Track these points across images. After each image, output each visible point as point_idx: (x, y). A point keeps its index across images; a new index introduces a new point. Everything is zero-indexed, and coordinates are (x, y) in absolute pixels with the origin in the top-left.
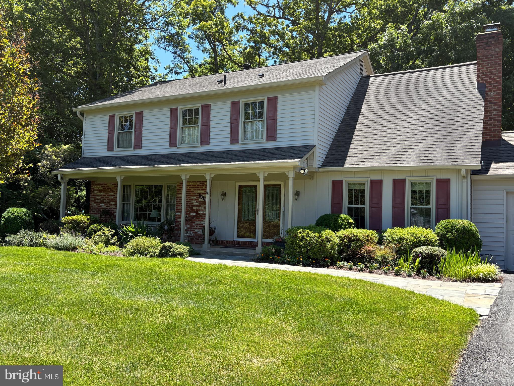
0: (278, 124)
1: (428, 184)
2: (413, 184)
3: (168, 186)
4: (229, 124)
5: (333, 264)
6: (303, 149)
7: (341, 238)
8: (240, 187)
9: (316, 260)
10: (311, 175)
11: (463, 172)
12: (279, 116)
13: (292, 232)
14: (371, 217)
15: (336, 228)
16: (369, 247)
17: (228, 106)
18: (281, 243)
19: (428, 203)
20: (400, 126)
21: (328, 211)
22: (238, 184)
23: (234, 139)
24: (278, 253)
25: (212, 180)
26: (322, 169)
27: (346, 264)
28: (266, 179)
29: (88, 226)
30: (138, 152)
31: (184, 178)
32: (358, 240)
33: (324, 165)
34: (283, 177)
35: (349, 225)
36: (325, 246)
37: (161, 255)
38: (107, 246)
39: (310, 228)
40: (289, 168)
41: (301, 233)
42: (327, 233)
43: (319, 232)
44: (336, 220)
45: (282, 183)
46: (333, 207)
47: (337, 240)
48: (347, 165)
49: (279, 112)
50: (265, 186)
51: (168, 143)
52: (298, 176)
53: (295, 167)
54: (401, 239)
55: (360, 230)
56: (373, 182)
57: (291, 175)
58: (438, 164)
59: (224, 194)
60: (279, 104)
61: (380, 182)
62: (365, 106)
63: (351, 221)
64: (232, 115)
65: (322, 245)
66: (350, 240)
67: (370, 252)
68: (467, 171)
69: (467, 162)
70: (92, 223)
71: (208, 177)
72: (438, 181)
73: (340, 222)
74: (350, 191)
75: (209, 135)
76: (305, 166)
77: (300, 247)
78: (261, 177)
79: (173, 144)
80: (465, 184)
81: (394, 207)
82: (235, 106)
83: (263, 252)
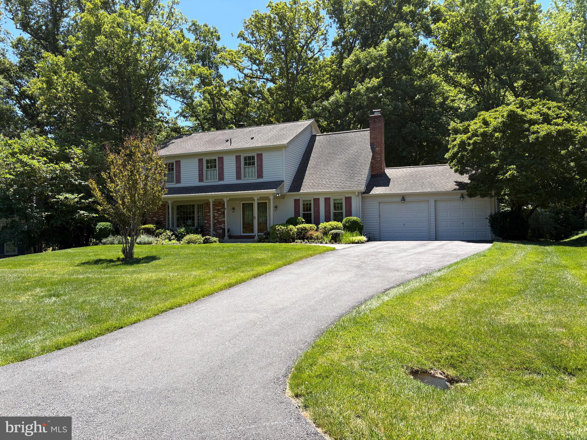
0: (264, 169)
1: (341, 199)
2: (334, 200)
3: (198, 205)
4: (235, 169)
5: (294, 241)
6: (277, 183)
7: (298, 229)
8: (243, 204)
9: (285, 240)
10: (283, 197)
11: (357, 193)
12: (263, 164)
13: (273, 228)
14: (314, 218)
15: (295, 224)
16: (310, 233)
17: (234, 158)
18: (268, 234)
19: (342, 209)
20: (329, 168)
21: (292, 215)
22: (242, 203)
23: (238, 177)
24: (266, 238)
25: (228, 201)
26: (288, 193)
27: (300, 241)
28: (258, 200)
29: (155, 231)
30: (178, 185)
31: (211, 201)
32: (306, 229)
33: (289, 191)
34: (268, 198)
35: (303, 222)
36: (289, 233)
37: (204, 242)
38: (170, 241)
39: (282, 225)
40: (270, 194)
41: (278, 227)
42: (291, 226)
43: (287, 226)
44: (296, 221)
45: (267, 201)
46: (295, 213)
47: (296, 230)
48: (301, 191)
49: (263, 162)
50: (258, 203)
51: (198, 180)
52: (275, 198)
53: (273, 194)
54: (325, 227)
55: (307, 225)
56: (314, 199)
57: (272, 198)
58: (345, 190)
59: (234, 209)
60: (263, 158)
61: (318, 199)
62: (312, 155)
63: (303, 220)
64: (236, 163)
65: (288, 232)
66: (302, 229)
67: (311, 234)
68: (358, 193)
69: (359, 188)
70: (157, 229)
71: (225, 200)
72: (346, 198)
73: (298, 221)
74: (304, 205)
75: (223, 175)
76: (279, 192)
77: (277, 234)
78: (256, 199)
79: (201, 180)
80: (358, 199)
81: (325, 212)
82: (238, 158)
83: (258, 238)
